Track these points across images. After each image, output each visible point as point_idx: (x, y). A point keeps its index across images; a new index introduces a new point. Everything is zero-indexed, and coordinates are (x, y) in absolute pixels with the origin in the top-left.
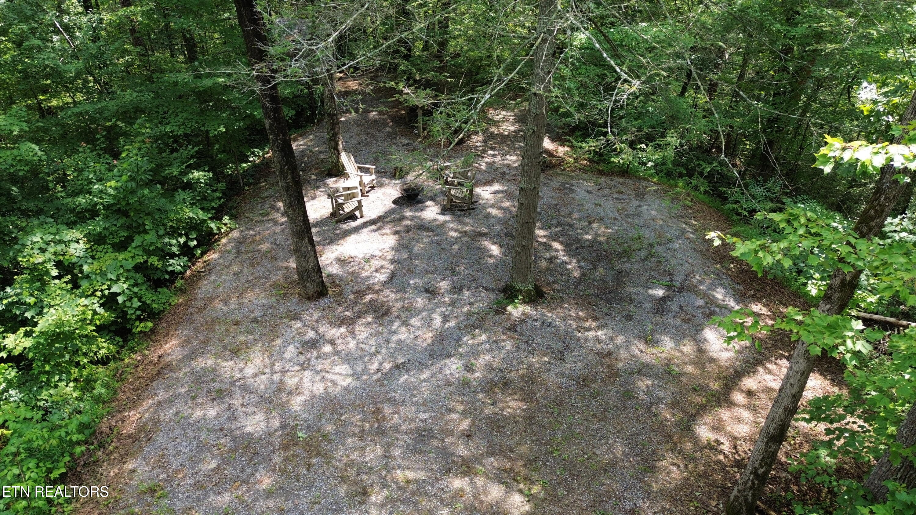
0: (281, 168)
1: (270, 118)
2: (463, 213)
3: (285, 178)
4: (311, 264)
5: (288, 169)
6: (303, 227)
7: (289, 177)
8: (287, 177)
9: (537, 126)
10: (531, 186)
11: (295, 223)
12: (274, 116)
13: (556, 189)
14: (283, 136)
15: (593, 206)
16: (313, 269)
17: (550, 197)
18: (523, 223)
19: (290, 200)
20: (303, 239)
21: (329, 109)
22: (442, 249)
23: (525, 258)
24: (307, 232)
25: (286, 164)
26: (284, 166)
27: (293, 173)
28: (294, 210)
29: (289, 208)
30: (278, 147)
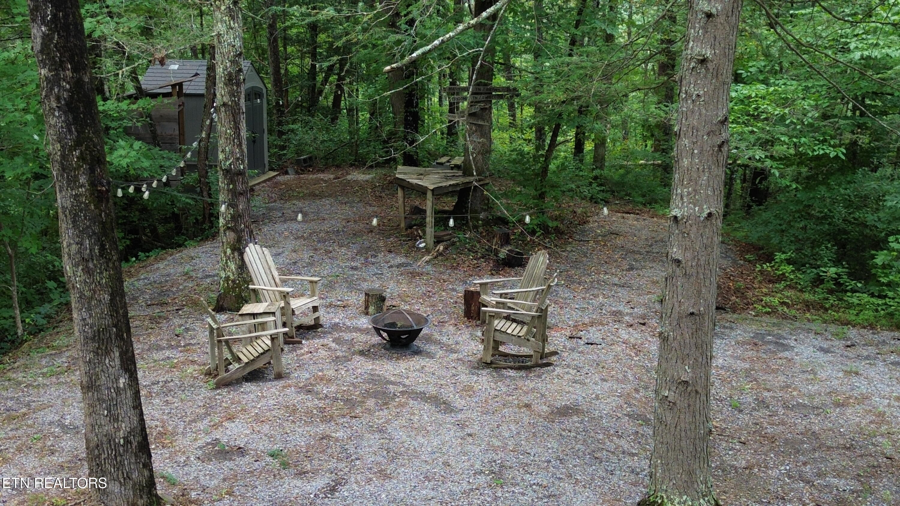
0: (63, 156)
1: (43, 23)
2: (523, 373)
3: (73, 182)
4: (124, 427)
5: (81, 158)
6: (108, 321)
7: (82, 179)
8: (76, 179)
9: (713, 47)
10: (701, 210)
11: (89, 309)
12: (54, 16)
13: (744, 343)
14: (75, 70)
15: (841, 375)
16: (127, 441)
17: (731, 356)
18: (680, 318)
19: (81, 244)
20: (107, 353)
21: (227, 159)
22: (470, 435)
23: (689, 419)
24: (119, 336)
25: (78, 144)
26: (72, 149)
27: (92, 170)
28: (88, 271)
29: (77, 265)
30: (58, 99)
